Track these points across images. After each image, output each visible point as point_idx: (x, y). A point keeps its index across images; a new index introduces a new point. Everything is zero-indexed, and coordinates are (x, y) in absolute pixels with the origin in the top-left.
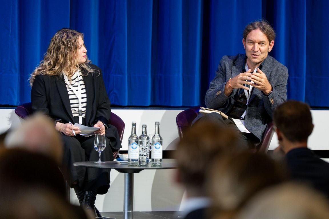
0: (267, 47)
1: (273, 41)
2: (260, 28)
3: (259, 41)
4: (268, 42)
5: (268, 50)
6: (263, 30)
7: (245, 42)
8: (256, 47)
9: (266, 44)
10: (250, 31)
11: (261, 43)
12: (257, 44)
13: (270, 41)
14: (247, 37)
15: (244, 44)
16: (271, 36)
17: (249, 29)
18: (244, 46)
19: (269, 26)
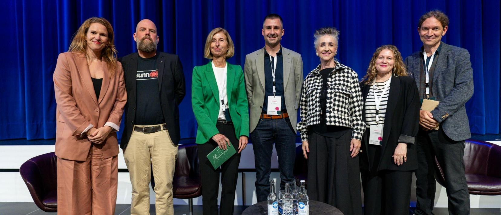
0: (441, 32)
1: (447, 26)
2: (434, 15)
3: (433, 27)
4: (442, 28)
5: (442, 34)
6: (437, 17)
7: (420, 29)
8: (430, 32)
9: (440, 28)
10: (424, 20)
11: (435, 28)
12: (431, 30)
13: (444, 27)
14: (422, 25)
15: (419, 32)
16: (445, 22)
17: (424, 18)
18: (419, 33)
19: (443, 13)
